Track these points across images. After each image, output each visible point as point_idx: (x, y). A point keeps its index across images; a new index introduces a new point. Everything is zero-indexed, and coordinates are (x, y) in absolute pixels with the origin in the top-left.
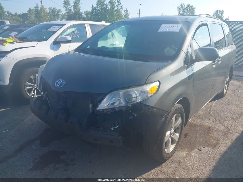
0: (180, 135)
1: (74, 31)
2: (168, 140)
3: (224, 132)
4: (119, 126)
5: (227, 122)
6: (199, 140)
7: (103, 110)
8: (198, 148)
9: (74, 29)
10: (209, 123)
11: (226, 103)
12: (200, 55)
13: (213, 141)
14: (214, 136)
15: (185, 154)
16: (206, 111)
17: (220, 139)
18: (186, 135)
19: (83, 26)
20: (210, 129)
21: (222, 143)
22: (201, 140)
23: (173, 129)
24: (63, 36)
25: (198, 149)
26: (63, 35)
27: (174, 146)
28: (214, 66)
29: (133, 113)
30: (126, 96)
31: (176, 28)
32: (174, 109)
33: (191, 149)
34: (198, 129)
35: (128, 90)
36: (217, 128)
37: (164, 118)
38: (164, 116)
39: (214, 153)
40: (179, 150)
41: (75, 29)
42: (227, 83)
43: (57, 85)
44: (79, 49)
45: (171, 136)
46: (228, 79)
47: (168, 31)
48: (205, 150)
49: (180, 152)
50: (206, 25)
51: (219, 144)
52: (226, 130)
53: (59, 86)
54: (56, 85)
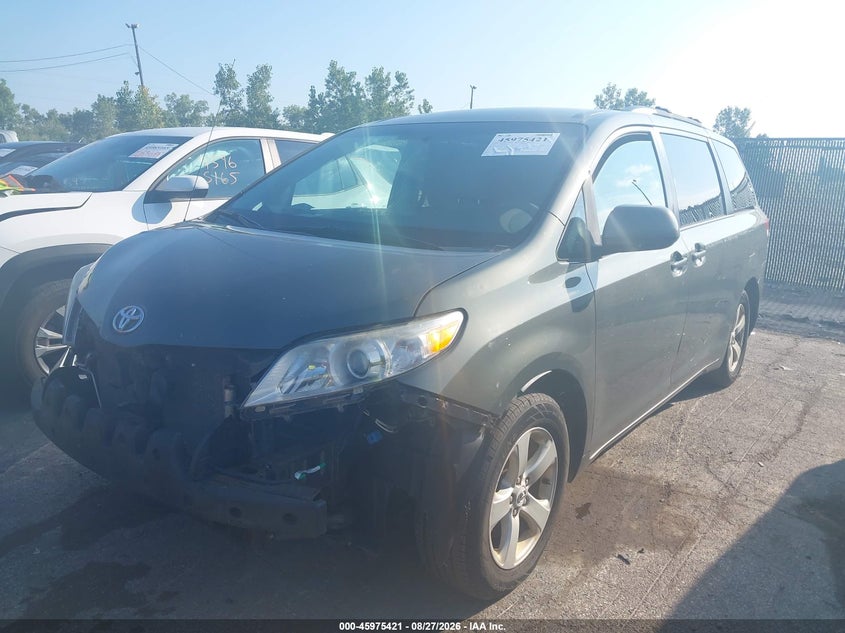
0: (554, 506)
1: (220, 161)
2: (506, 520)
3: (716, 499)
4: (324, 464)
5: (733, 466)
6: (629, 527)
7: (269, 406)
8: (618, 553)
9: (222, 154)
10: (667, 471)
11: (734, 405)
12: (620, 230)
13: (674, 529)
14: (680, 512)
15: (571, 572)
16: (665, 433)
17: (702, 523)
18: (583, 511)
19: (255, 145)
20: (668, 491)
21: (704, 538)
22: (634, 527)
23: (523, 483)
24: (182, 175)
25: (620, 557)
26: (183, 173)
27: (530, 544)
28: (678, 273)
29: (377, 421)
30: (348, 357)
31: (539, 145)
32: (520, 407)
33: (595, 558)
34: (629, 490)
35: (354, 337)
36: (695, 487)
37: (481, 438)
38: (482, 431)
39: (673, 571)
40: (553, 559)
41: (225, 154)
42: (738, 338)
43: (117, 325)
44: (223, 214)
45: (517, 508)
46: (741, 324)
47: (512, 154)
48: (642, 560)
49: (555, 569)
50: (647, 137)
51: (694, 541)
52: (725, 493)
53: (126, 328)
54: (114, 324)
